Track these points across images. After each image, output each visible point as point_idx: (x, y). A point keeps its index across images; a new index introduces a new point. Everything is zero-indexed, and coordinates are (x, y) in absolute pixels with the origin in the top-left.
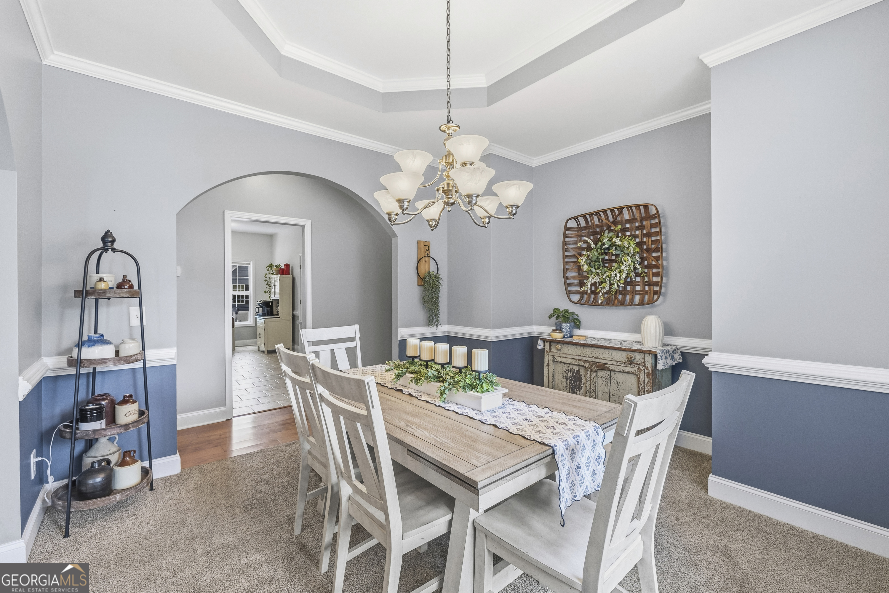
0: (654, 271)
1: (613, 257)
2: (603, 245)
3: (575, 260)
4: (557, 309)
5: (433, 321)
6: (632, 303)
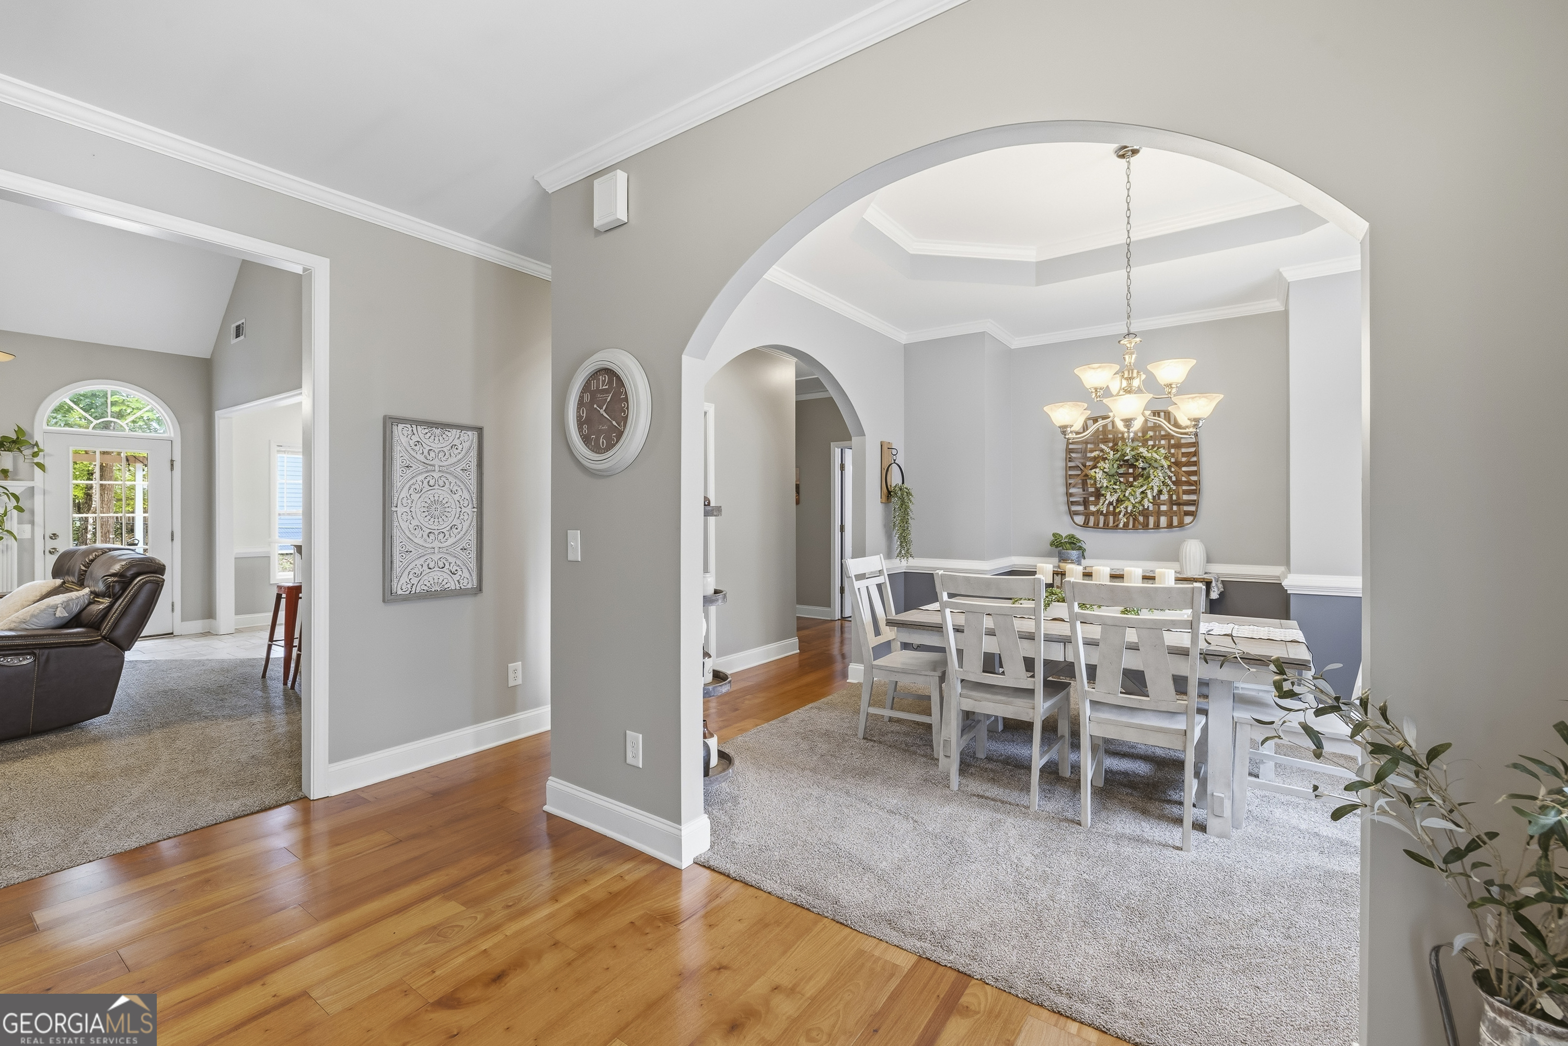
0: (1184, 488)
1: (1131, 471)
2: (1124, 455)
3: (1079, 472)
4: (1057, 534)
5: (903, 552)
6: (1157, 526)
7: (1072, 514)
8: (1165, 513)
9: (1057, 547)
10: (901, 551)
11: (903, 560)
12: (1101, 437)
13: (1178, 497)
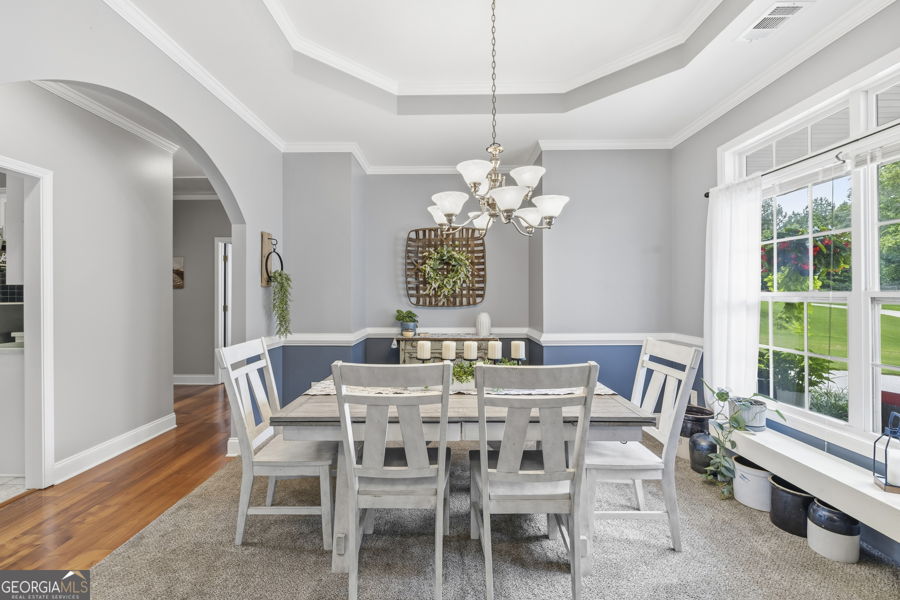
0: (476, 279)
1: (445, 267)
2: (442, 256)
3: (413, 267)
4: (400, 311)
5: (282, 330)
6: (461, 304)
7: (410, 296)
8: (465, 296)
9: (400, 320)
10: (280, 329)
11: (282, 337)
12: (427, 243)
13: (473, 285)
